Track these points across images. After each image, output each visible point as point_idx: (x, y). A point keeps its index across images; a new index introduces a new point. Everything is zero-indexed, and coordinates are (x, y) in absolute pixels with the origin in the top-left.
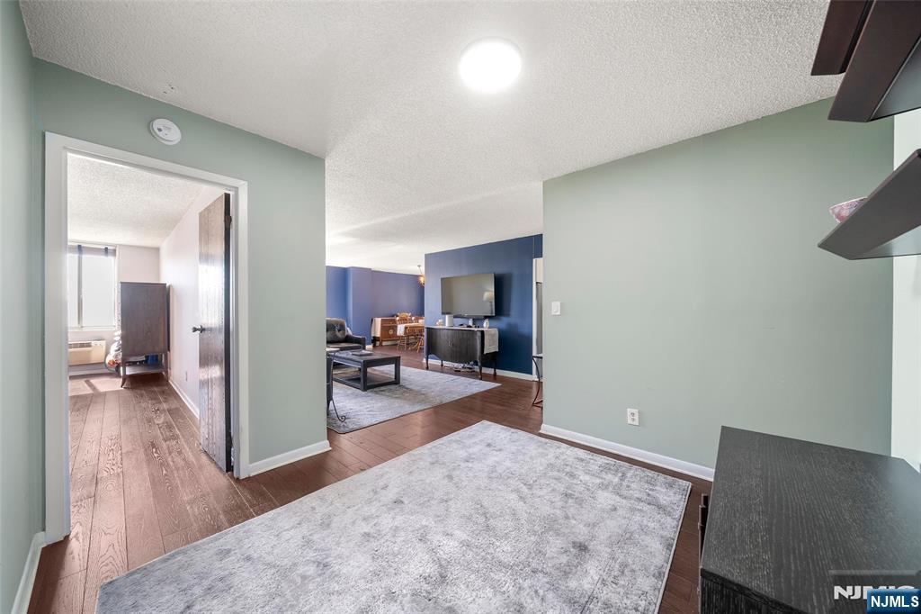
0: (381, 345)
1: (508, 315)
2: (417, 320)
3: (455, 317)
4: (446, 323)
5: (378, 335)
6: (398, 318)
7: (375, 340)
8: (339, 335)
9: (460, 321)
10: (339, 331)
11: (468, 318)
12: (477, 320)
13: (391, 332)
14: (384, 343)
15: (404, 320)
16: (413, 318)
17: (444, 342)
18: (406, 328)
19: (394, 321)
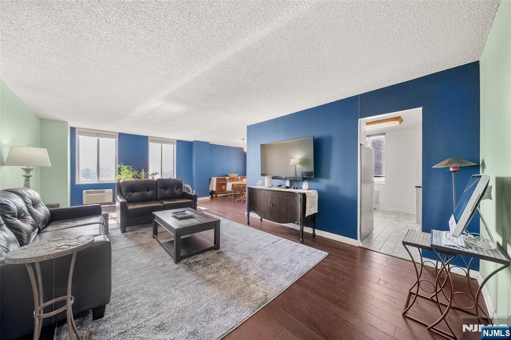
0: (216, 197)
1: (328, 178)
2: (242, 179)
3: (274, 178)
4: (265, 184)
5: (214, 189)
6: (228, 178)
7: (212, 193)
8: (177, 192)
9: (278, 182)
10: (177, 189)
11: (285, 179)
12: (294, 181)
13: (223, 187)
14: (218, 195)
15: (232, 179)
16: (239, 178)
17: (264, 202)
18: (233, 185)
19: (225, 180)
